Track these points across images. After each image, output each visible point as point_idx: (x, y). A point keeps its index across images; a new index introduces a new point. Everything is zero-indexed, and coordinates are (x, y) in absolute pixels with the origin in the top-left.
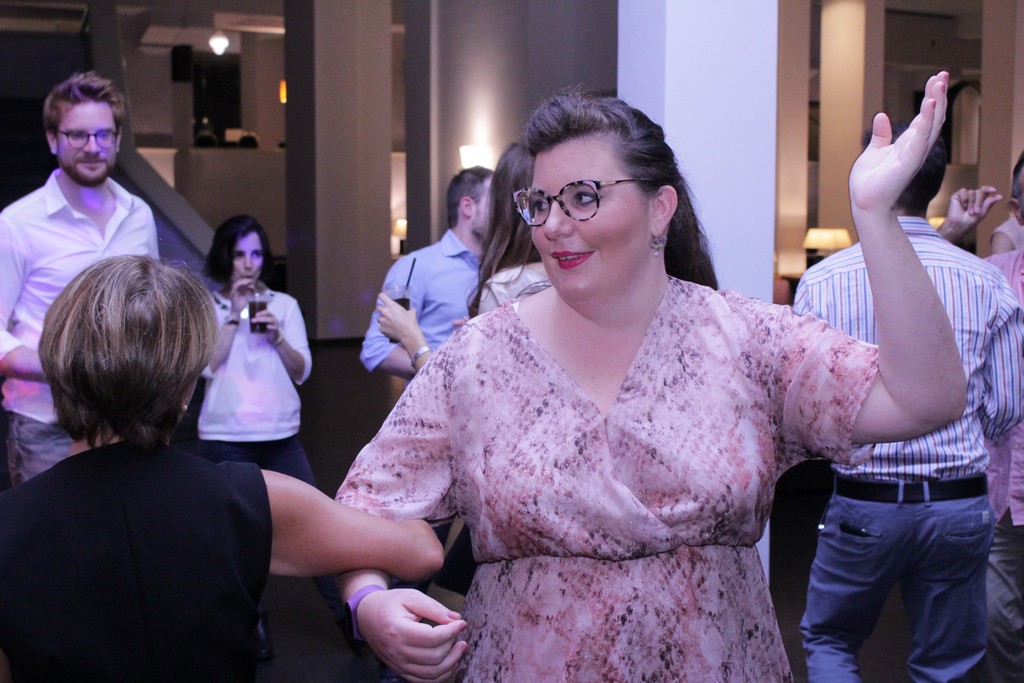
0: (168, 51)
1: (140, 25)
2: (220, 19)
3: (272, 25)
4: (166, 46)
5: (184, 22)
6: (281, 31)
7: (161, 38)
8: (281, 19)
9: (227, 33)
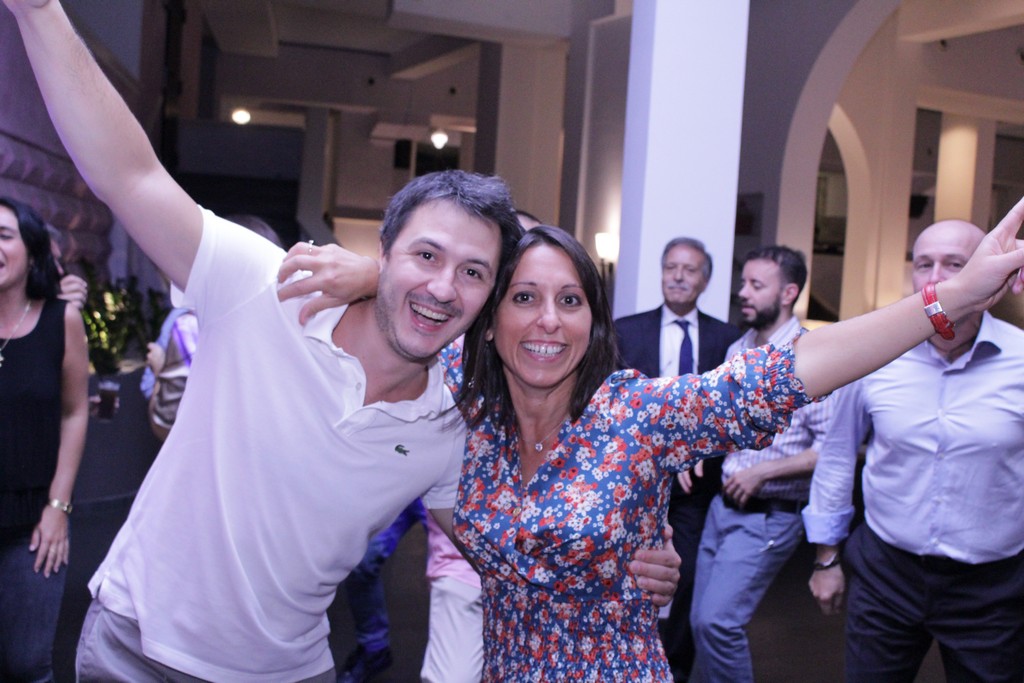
0: (390, 145)
1: (373, 121)
2: (435, 119)
3: (469, 125)
4: (388, 139)
5: (407, 120)
6: (472, 130)
7: (387, 133)
8: (473, 121)
9: (446, 131)
